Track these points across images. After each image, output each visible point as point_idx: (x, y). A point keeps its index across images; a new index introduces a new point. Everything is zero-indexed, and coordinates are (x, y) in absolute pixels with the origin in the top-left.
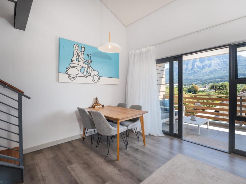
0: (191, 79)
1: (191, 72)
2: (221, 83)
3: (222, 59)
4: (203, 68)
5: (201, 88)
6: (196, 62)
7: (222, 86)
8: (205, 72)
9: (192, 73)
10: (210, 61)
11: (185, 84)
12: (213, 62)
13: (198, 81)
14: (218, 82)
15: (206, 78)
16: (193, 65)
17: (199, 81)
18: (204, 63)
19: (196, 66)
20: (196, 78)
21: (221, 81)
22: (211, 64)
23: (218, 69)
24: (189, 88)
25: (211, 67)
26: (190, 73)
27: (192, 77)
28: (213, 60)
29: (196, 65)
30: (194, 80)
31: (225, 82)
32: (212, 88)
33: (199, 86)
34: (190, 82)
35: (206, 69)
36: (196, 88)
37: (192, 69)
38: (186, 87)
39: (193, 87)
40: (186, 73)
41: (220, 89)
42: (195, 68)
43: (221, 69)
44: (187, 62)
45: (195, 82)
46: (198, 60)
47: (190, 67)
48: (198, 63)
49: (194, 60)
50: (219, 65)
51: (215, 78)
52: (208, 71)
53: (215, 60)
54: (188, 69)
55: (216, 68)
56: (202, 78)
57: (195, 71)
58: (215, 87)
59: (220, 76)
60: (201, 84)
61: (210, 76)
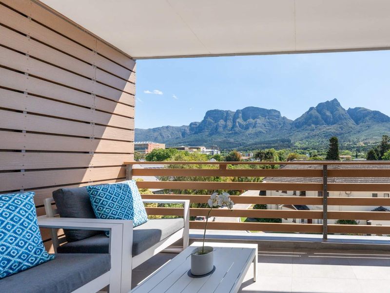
0: (230, 143)
1: (231, 132)
2: (267, 150)
3: (268, 118)
4: (247, 128)
5: (244, 156)
6: (238, 117)
7: (268, 153)
8: (249, 134)
9: (232, 134)
10: (255, 120)
11: (223, 150)
12: (258, 121)
13: (241, 146)
14: (263, 148)
15: (251, 143)
16: (234, 121)
17: (242, 147)
18: (248, 120)
19: (237, 124)
20: (237, 141)
21: (267, 148)
22: (256, 123)
23: (264, 132)
24: (227, 156)
25: (255, 127)
26: (230, 134)
27: (232, 140)
28: (258, 118)
29: (238, 122)
30: (235, 145)
31: (271, 148)
32: (258, 156)
33: (241, 154)
34: (230, 148)
35: (251, 130)
36: (238, 156)
37: (233, 128)
38: (224, 155)
39: (234, 155)
40: (224, 133)
41: (266, 158)
42: (237, 126)
43: (266, 132)
44: (226, 117)
45: (236, 147)
46: (241, 115)
47: (230, 124)
48: (240, 120)
49: (235, 115)
50: (265, 127)
51: (260, 143)
52: (252, 132)
53: (260, 118)
54: (227, 127)
55: (262, 130)
56: (245, 141)
57: (236, 131)
58: (261, 154)
59: (265, 140)
60: (244, 150)
61: (255, 140)
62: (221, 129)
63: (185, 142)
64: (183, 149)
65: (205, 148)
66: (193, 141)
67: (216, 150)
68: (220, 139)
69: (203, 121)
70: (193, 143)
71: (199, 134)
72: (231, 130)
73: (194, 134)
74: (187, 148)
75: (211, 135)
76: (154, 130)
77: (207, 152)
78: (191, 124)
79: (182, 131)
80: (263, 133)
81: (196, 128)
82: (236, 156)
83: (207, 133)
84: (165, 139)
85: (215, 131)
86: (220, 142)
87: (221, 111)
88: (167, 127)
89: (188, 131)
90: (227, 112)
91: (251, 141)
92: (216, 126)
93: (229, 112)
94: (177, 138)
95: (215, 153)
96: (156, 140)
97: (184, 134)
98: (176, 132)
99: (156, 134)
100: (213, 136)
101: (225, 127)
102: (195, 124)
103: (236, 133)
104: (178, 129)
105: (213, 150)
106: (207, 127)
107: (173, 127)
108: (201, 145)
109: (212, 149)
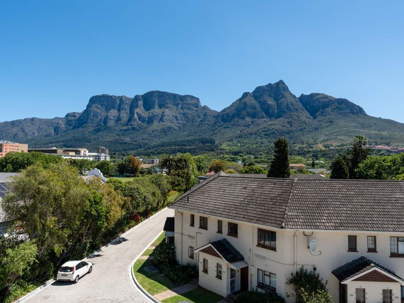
0: (125, 143)
1: (126, 128)
2: (179, 155)
3: (182, 108)
4: (150, 121)
5: (145, 163)
6: (137, 106)
7: (180, 160)
8: (152, 131)
9: (128, 130)
10: (163, 110)
11: (114, 154)
12: (167, 112)
13: (141, 147)
14: (174, 152)
15: (155, 143)
16: (132, 112)
17: (142, 149)
18: (152, 110)
19: (136, 116)
20: (136, 141)
21: (180, 151)
22: (163, 116)
23: (175, 127)
24: (120, 162)
25: (163, 121)
26: (125, 130)
27: (128, 140)
28: (166, 108)
29: (137, 113)
30: (131, 146)
31: (185, 153)
32: (165, 164)
33: (141, 160)
34: (125, 150)
35: (156, 125)
36: (136, 164)
37: (130, 120)
38: (114, 161)
39: (130, 161)
40: (116, 128)
41: (178, 167)
42: (135, 119)
43: (179, 127)
44: (120, 105)
45: (133, 149)
46: (141, 103)
47: (125, 116)
48: (140, 110)
49: (132, 102)
50: (177, 120)
51: (170, 144)
52: (158, 128)
53: (169, 107)
54: (120, 120)
55: (172, 125)
56: (147, 142)
57: (134, 126)
58: (170, 162)
59: (177, 140)
60: (146, 155)
61: (161, 140)
62: (111, 123)
63: (59, 142)
64: (55, 151)
65: (87, 151)
66: (70, 140)
67: (103, 154)
68: (109, 137)
69: (85, 111)
70: (70, 143)
71: (81, 129)
72: (126, 125)
73: (73, 128)
74: (60, 151)
75: (97, 131)
76: (13, 123)
77: (90, 156)
78: (68, 115)
79: (53, 124)
80: (174, 129)
81: (76, 122)
82: (133, 164)
83: (91, 129)
84: (30, 137)
85: (103, 125)
86: (111, 142)
87: (111, 97)
88: (33, 119)
89: (63, 125)
90: (121, 99)
91: (156, 142)
92: (105, 119)
93: (123, 99)
94: (46, 136)
95: (102, 159)
96: (15, 139)
97: (56, 129)
98: (45, 127)
99: (15, 130)
100: (100, 133)
101: (118, 119)
102: (73, 115)
103: (133, 129)
104: (48, 122)
105: (99, 154)
106: (91, 119)
107: (40, 120)
108: (82, 147)
109: (98, 152)
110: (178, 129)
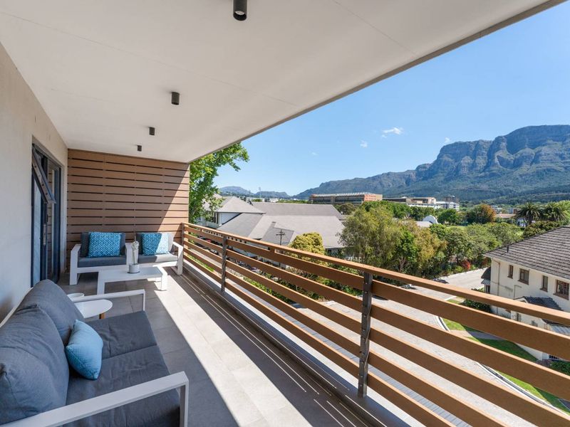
0: (481, 191)
1: (483, 174)
4: (517, 164)
6: (499, 149)
7: (548, 209)
8: (520, 175)
11: (467, 203)
12: (545, 150)
13: (502, 195)
15: (524, 190)
16: (490, 156)
17: (504, 197)
18: (521, 151)
19: (496, 160)
20: (495, 189)
22: (538, 155)
23: (559, 168)
24: (469, 211)
27: (484, 187)
28: (544, 145)
29: (498, 156)
30: (489, 194)
33: (500, 209)
34: (480, 198)
35: (525, 168)
37: (487, 166)
39: (482, 210)
40: (470, 176)
42: (496, 164)
43: (566, 168)
44: (475, 151)
45: (492, 197)
46: (504, 144)
47: (481, 162)
48: (503, 153)
49: (491, 146)
50: (563, 158)
51: (549, 190)
52: (530, 172)
53: (549, 144)
54: (476, 166)
55: (553, 165)
56: (511, 188)
57: (494, 172)
58: (530, 212)
59: (562, 185)
60: (509, 203)
61: (534, 186)
62: (464, 171)
63: (410, 192)
64: (404, 200)
65: (435, 200)
66: (421, 190)
67: (452, 203)
68: (461, 186)
69: (436, 162)
70: (420, 193)
72: (484, 171)
73: (423, 180)
74: (409, 200)
75: (447, 180)
76: (374, 178)
77: (437, 205)
78: (419, 167)
79: (406, 177)
80: (556, 171)
81: (425, 173)
82: (486, 213)
83: (442, 178)
84: (385, 189)
85: (454, 174)
86: (463, 190)
87: (465, 143)
88: (388, 174)
89: (414, 177)
92: (457, 167)
93: (480, 143)
94: (399, 187)
95: (451, 207)
96: (375, 191)
97: (408, 182)
98: (399, 179)
99: (376, 183)
100: (452, 182)
101: (473, 166)
102: (424, 166)
103: (493, 175)
104: (401, 175)
105: (447, 203)
106: (441, 169)
107: (395, 173)
108: (431, 196)
109: (447, 201)
110: (563, 170)
